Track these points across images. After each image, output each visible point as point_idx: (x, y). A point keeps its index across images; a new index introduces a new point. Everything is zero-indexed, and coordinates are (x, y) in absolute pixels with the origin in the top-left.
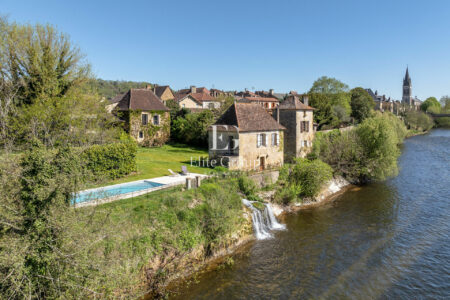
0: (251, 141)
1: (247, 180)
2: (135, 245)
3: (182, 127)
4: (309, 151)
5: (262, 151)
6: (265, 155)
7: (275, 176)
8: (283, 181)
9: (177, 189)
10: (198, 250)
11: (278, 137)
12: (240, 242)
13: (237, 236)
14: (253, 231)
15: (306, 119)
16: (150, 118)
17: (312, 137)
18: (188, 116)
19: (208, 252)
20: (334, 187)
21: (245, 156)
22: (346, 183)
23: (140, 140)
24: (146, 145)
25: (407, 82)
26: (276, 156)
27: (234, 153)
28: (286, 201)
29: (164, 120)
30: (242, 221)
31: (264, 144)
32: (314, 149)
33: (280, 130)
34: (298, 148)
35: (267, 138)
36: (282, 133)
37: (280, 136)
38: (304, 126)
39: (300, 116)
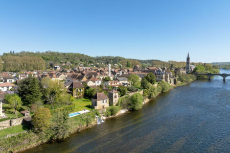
1: (98, 111)
2: (75, 124)
3: (87, 92)
4: (117, 102)
6: (104, 105)
7: (105, 110)
8: (107, 111)
9: (83, 114)
10: (85, 125)
13: (93, 123)
15: (116, 95)
16: (79, 90)
17: (118, 99)
18: (89, 89)
19: (87, 126)
20: (123, 112)
21: (99, 106)
22: (127, 110)
23: (76, 96)
24: (77, 98)
25: (188, 59)
26: (107, 105)
27: (96, 105)
28: (107, 116)
29: (82, 90)
30: (94, 121)
32: (118, 102)
34: (114, 102)
37: (108, 100)
38: (116, 97)
39: (114, 95)
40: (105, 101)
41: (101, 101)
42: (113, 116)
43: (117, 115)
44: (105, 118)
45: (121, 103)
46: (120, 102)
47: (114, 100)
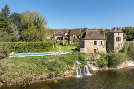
0: (90, 43)
1: (83, 56)
4: (121, 49)
5: (95, 47)
6: (97, 49)
8: (102, 59)
10: (45, 75)
11: (103, 42)
12: (68, 76)
14: (75, 74)
15: (119, 36)
16: (76, 37)
17: (123, 43)
21: (87, 48)
23: (73, 43)
26: (102, 49)
27: (83, 46)
28: (101, 67)
31: (96, 44)
32: (124, 48)
33: (104, 40)
34: (115, 47)
35: (97, 42)
36: (105, 41)
38: (119, 39)
39: (116, 35)
40: (98, 42)
41: (92, 42)
42: (112, 68)
43: (120, 67)
44: (95, 69)
45: (128, 50)
46: (127, 48)
47: (116, 44)
